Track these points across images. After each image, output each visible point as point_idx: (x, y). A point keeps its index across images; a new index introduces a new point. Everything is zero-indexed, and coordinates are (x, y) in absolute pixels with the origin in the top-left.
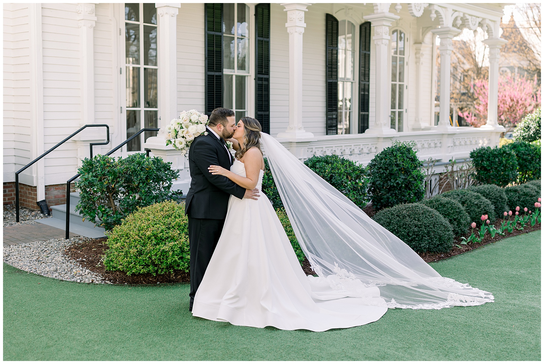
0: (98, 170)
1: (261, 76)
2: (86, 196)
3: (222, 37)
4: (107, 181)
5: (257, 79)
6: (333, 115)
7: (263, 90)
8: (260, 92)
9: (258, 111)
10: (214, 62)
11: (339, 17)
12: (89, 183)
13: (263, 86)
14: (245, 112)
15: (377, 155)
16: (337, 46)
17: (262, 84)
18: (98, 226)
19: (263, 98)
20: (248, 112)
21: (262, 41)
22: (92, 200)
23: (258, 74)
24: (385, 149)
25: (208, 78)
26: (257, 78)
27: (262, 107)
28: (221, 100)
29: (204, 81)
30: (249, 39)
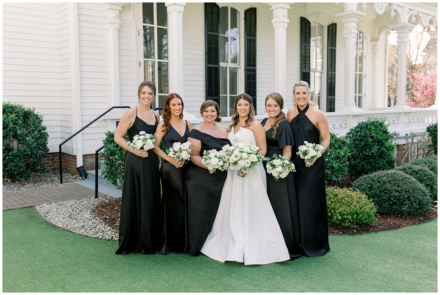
1: (250, 68)
5: (246, 70)
8: (249, 81)
10: (212, 57)
19: (251, 85)
23: (247, 66)
25: (208, 69)
27: (250, 92)
28: (218, 87)
29: (204, 72)
30: (240, 39)
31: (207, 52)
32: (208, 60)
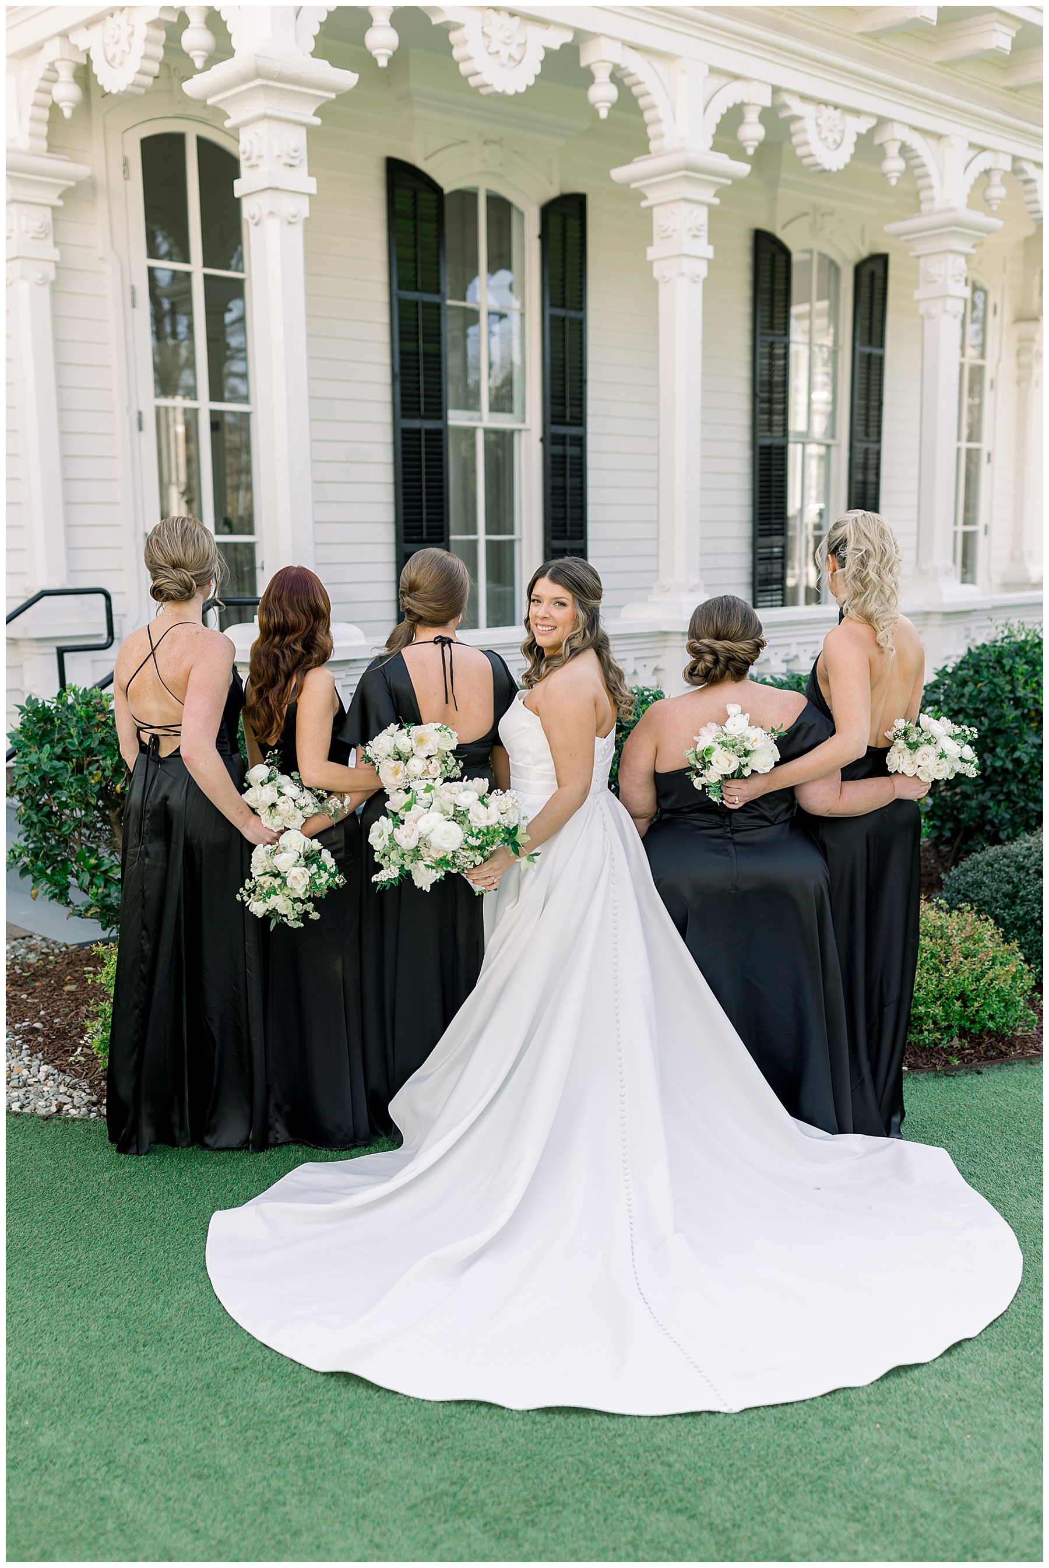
0: (71, 736)
2: (35, 820)
3: (443, 307)
4: (100, 773)
5: (551, 441)
6: (772, 547)
7: (568, 473)
9: (554, 538)
11: (793, 240)
12: (42, 779)
13: (568, 460)
14: (512, 543)
15: (944, 668)
16: (786, 335)
17: (564, 456)
18: (80, 915)
19: (568, 497)
20: (524, 542)
21: (563, 319)
22: (57, 832)
23: (553, 423)
24: (972, 649)
25: (403, 439)
26: (548, 436)
27: (565, 525)
28: (442, 507)
29: (390, 448)
30: (522, 315)
31: (397, 370)
32: (402, 402)
